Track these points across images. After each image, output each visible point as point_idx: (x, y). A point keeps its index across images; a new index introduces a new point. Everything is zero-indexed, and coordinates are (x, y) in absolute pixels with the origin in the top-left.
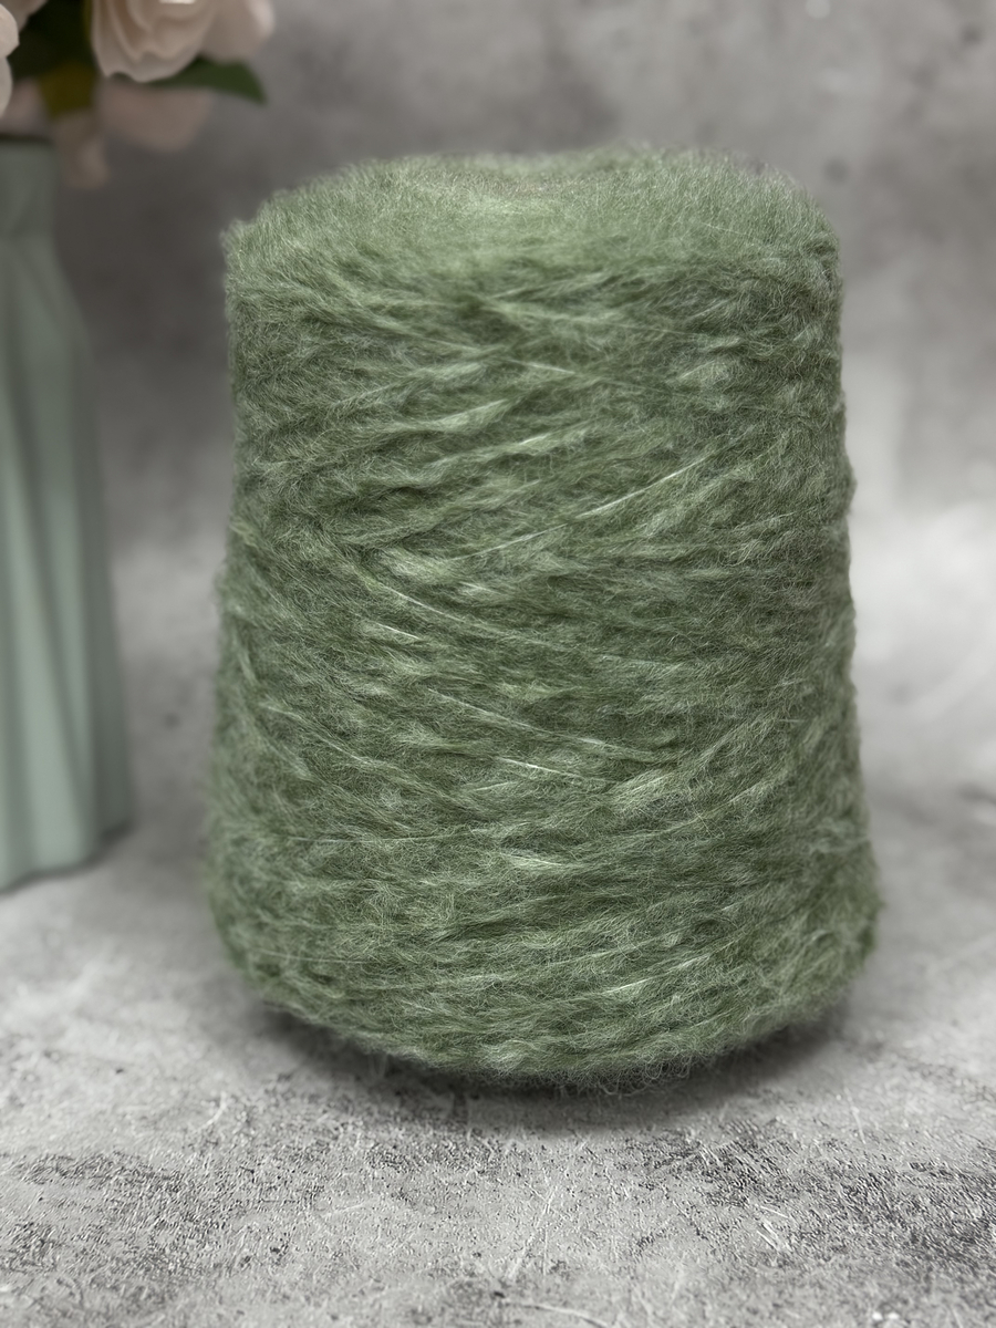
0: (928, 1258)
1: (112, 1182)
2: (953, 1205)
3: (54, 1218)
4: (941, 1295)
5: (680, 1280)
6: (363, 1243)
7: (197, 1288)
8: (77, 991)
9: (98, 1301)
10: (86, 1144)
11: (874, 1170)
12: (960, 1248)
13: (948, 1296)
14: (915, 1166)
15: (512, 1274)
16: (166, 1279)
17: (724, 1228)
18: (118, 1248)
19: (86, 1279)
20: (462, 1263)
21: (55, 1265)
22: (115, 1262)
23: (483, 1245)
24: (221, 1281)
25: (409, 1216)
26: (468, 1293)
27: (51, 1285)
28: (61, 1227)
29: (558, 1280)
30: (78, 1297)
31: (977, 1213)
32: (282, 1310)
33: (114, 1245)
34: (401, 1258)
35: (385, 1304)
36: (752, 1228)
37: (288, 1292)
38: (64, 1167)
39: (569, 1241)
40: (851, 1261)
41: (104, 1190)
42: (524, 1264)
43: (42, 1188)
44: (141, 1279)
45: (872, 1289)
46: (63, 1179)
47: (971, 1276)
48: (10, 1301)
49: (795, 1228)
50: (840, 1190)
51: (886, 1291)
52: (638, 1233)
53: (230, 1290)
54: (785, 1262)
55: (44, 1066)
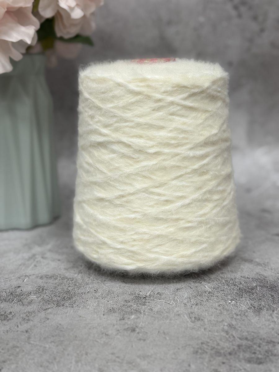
0: (243, 292)
1: (58, 279)
2: (249, 283)
3: (45, 285)
4: (245, 298)
5: (186, 296)
6: (115, 290)
7: (77, 297)
8: (49, 247)
9: (55, 299)
10: (52, 273)
11: (232, 277)
12: (250, 291)
13: (246, 299)
14: (241, 277)
15: (148, 294)
16: (71, 295)
17: (196, 287)
18: (60, 290)
19: (53, 295)
20: (137, 293)
21: (46, 293)
22: (59, 293)
23: (142, 290)
24: (83, 296)
25: (125, 285)
26: (138, 298)
27: (45, 296)
28: (47, 286)
29: (158, 295)
30: (51, 298)
31: (255, 285)
32: (96, 300)
33: (59, 290)
34: (123, 292)
35: (119, 299)
36: (203, 287)
37: (98, 297)
38: (47, 276)
39: (161, 289)
40: (225, 292)
41: (56, 281)
42: (151, 293)
43: (42, 280)
44: (65, 295)
45: (229, 297)
46: (47, 279)
47: (252, 295)
48: (36, 299)
49: (213, 287)
50: (224, 281)
51: (232, 298)
52: (177, 288)
53: (85, 297)
54: (210, 293)
55: (42, 260)
